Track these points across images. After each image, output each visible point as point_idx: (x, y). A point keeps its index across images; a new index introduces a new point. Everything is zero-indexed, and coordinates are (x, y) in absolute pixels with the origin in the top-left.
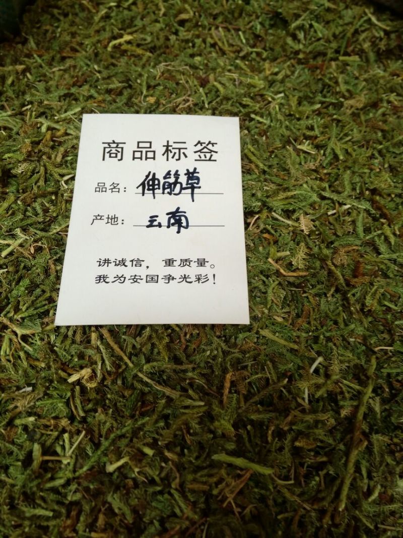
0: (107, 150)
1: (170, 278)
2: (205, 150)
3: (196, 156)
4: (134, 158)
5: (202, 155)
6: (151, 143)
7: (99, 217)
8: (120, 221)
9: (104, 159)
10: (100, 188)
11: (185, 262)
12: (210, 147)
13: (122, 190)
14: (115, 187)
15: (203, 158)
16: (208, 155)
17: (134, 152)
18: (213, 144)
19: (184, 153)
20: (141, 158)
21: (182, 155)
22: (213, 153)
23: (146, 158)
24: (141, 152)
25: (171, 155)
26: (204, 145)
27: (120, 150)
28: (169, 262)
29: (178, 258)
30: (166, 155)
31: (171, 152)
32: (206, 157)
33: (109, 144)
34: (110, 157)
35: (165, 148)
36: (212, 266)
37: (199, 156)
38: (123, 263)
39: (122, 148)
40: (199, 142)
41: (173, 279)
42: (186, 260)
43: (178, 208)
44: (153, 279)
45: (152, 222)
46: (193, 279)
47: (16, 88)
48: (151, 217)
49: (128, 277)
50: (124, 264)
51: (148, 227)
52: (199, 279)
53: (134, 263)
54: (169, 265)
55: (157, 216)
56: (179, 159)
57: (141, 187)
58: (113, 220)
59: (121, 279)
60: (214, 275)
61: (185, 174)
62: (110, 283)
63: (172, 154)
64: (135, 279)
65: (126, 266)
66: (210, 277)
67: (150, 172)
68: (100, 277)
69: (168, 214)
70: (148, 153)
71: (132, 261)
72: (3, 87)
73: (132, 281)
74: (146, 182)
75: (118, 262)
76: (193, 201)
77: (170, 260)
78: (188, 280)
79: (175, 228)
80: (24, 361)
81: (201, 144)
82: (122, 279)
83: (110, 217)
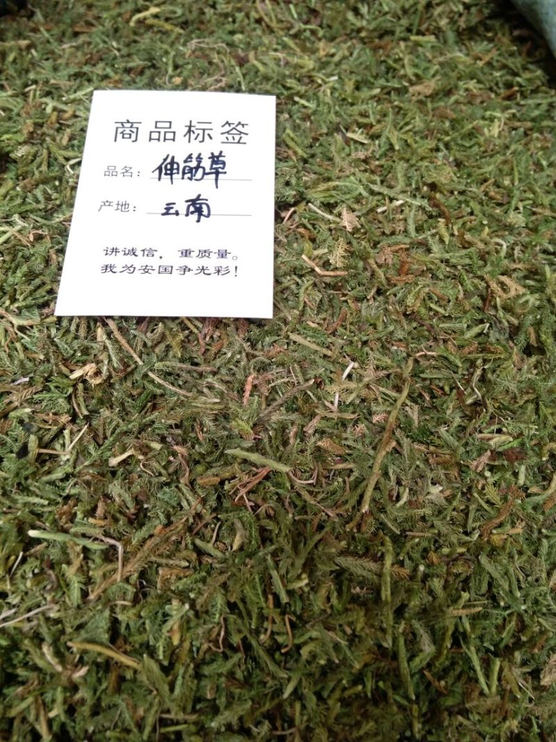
0: (120, 130)
1: (186, 269)
2: (234, 131)
3: (223, 138)
4: (150, 139)
5: (230, 137)
6: (170, 122)
7: (107, 203)
8: (131, 208)
9: (115, 140)
10: (110, 172)
11: (205, 253)
12: (240, 128)
13: (135, 174)
14: (127, 171)
15: (231, 140)
16: (237, 138)
17: (151, 132)
18: (243, 125)
19: (209, 135)
20: (159, 140)
21: (207, 137)
22: (242, 135)
23: (165, 139)
24: (159, 132)
25: (193, 136)
26: (232, 126)
27: (135, 130)
28: (186, 253)
29: (196, 248)
30: (188, 135)
31: (194, 132)
32: (234, 139)
33: (122, 123)
34: (123, 137)
35: (187, 128)
36: (235, 258)
37: (227, 138)
38: (133, 252)
39: (137, 128)
40: (227, 123)
41: (189, 270)
42: (205, 252)
43: (199, 196)
44: (167, 270)
45: (168, 210)
46: (212, 270)
47: (18, 66)
48: (167, 205)
49: (138, 267)
50: (134, 254)
51: (163, 214)
52: (219, 271)
53: (146, 253)
54: (186, 256)
55: (174, 204)
56: (203, 141)
57: (157, 171)
58: (123, 206)
59: (130, 269)
60: (236, 268)
61: (210, 158)
62: (118, 273)
63: (195, 135)
64: (146, 270)
65: (136, 256)
66: (232, 269)
67: (168, 156)
68: (107, 266)
69: (187, 201)
70: (167, 134)
71: (143, 251)
72: (3, 65)
73: (142, 271)
74: (163, 166)
75: (127, 252)
76: (217, 187)
77: (186, 251)
78: (206, 272)
79: (195, 216)
80: (20, 352)
81: (229, 124)
82: (132, 269)
83: (120, 203)
